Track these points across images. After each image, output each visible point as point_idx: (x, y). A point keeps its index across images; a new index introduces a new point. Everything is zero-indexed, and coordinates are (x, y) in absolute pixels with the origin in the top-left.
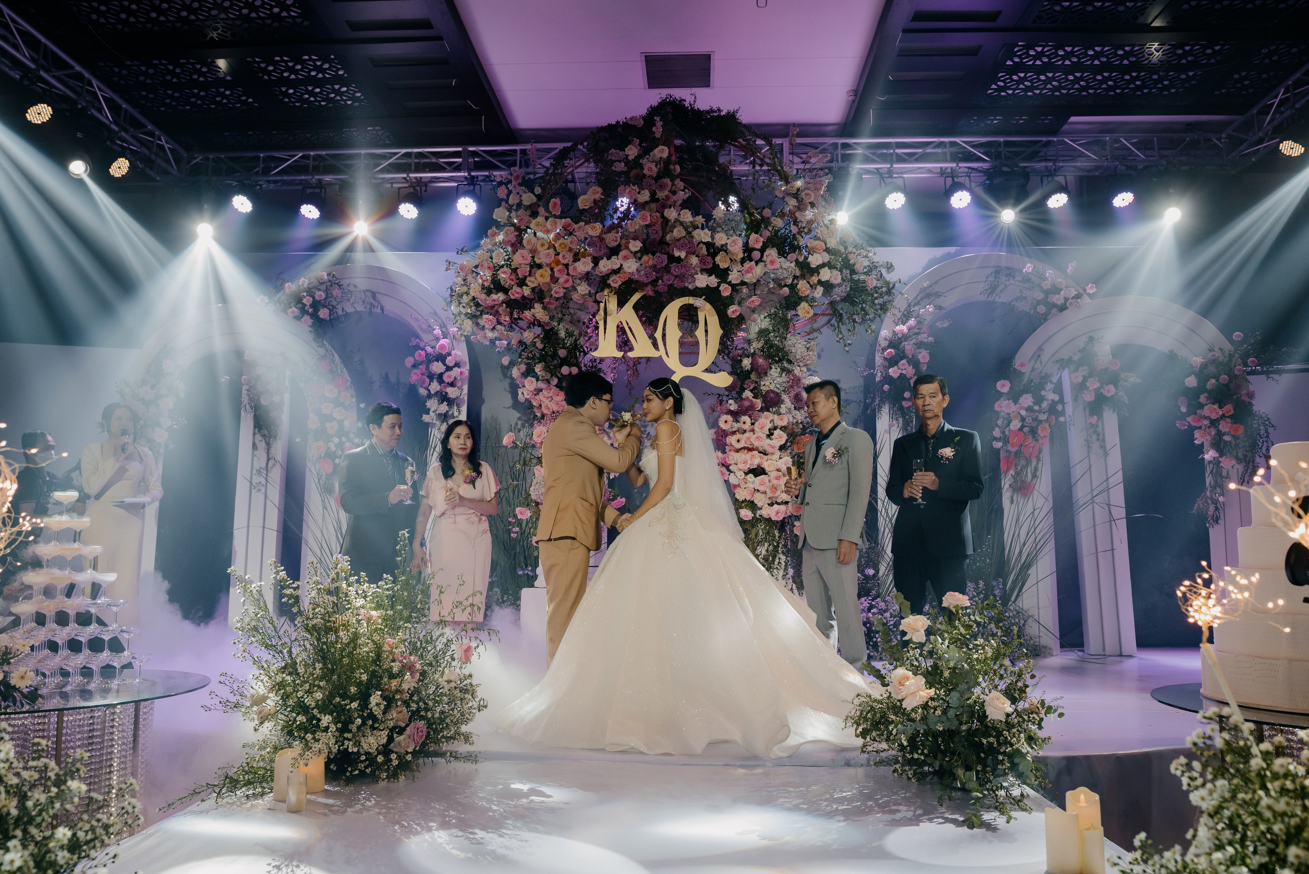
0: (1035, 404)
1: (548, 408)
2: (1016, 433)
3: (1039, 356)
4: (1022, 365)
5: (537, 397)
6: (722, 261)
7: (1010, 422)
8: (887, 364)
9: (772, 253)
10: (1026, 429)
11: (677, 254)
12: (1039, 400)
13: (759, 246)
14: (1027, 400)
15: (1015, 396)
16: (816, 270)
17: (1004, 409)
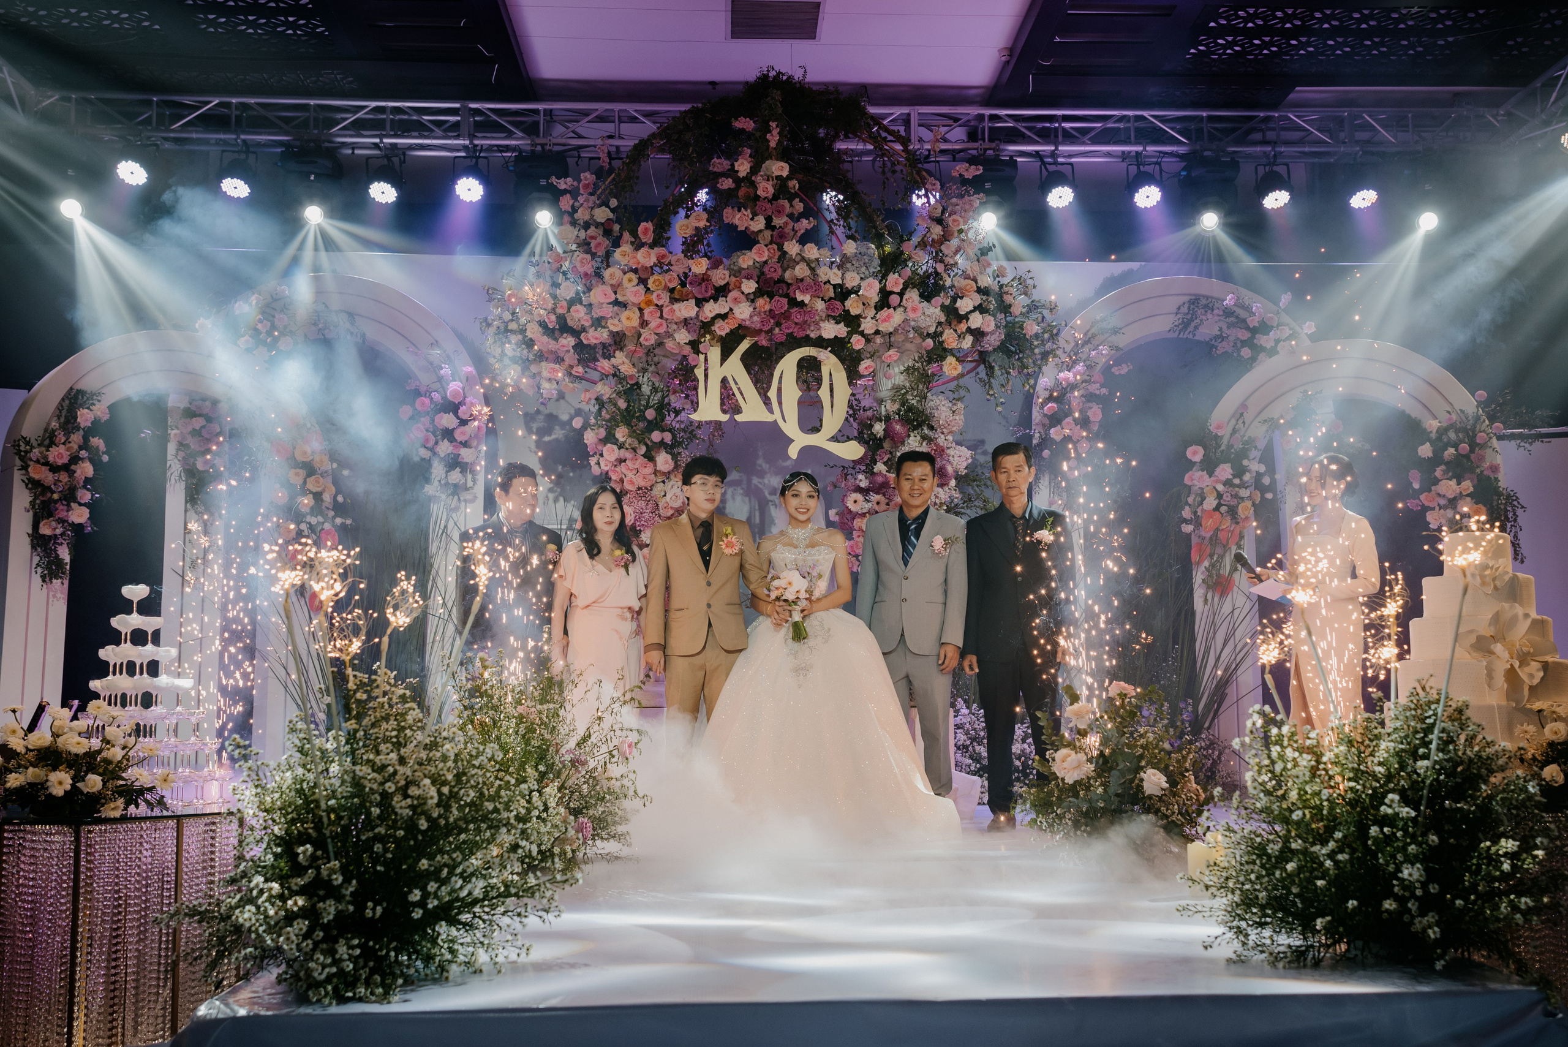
0: (1235, 476)
1: (631, 482)
2: (1209, 514)
3: (1242, 415)
4: (1219, 427)
5: (618, 469)
6: (853, 305)
7: (1203, 499)
8: (1047, 422)
9: (913, 295)
10: (1223, 509)
11: (800, 297)
12: (1240, 472)
13: (897, 289)
14: (1225, 471)
15: (1209, 466)
16: (966, 317)
17: (1195, 482)
